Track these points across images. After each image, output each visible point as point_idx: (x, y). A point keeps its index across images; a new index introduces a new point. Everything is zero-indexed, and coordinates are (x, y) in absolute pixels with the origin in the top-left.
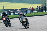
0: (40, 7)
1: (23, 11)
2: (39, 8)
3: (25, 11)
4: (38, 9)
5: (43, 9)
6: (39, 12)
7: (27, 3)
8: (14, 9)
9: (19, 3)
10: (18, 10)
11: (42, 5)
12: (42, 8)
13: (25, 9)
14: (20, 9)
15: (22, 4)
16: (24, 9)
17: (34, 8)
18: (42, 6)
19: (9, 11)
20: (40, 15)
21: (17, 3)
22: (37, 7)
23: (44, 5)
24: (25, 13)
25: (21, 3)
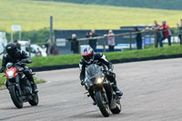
1: (128, 37)
3: (134, 37)
7: (141, 6)
8: (93, 30)
10: (107, 32)
14: (114, 31)
16: (130, 31)
17: (171, 27)
19: (74, 36)
21: (103, 6)
24: (134, 46)
25: (119, 8)
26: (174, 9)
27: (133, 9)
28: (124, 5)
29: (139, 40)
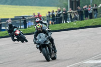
0: (55, 14)
1: (19, 22)
2: (53, 16)
3: (22, 22)
4: (51, 18)
5: (62, 18)
6: (52, 23)
7: (26, 5)
9: (9, 4)
11: (59, 8)
12: (59, 15)
13: (23, 17)
14: (12, 19)
15: (16, 6)
16: (20, 19)
17: (43, 16)
18: (60, 11)
20: (54, 29)
21: (5, 6)
22: (48, 14)
23: (64, 9)
24: (22, 27)
26: (44, 6)
27: (21, 6)
28: (16, 5)
29: (25, 23)
